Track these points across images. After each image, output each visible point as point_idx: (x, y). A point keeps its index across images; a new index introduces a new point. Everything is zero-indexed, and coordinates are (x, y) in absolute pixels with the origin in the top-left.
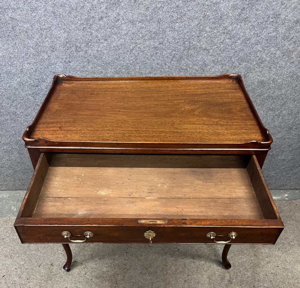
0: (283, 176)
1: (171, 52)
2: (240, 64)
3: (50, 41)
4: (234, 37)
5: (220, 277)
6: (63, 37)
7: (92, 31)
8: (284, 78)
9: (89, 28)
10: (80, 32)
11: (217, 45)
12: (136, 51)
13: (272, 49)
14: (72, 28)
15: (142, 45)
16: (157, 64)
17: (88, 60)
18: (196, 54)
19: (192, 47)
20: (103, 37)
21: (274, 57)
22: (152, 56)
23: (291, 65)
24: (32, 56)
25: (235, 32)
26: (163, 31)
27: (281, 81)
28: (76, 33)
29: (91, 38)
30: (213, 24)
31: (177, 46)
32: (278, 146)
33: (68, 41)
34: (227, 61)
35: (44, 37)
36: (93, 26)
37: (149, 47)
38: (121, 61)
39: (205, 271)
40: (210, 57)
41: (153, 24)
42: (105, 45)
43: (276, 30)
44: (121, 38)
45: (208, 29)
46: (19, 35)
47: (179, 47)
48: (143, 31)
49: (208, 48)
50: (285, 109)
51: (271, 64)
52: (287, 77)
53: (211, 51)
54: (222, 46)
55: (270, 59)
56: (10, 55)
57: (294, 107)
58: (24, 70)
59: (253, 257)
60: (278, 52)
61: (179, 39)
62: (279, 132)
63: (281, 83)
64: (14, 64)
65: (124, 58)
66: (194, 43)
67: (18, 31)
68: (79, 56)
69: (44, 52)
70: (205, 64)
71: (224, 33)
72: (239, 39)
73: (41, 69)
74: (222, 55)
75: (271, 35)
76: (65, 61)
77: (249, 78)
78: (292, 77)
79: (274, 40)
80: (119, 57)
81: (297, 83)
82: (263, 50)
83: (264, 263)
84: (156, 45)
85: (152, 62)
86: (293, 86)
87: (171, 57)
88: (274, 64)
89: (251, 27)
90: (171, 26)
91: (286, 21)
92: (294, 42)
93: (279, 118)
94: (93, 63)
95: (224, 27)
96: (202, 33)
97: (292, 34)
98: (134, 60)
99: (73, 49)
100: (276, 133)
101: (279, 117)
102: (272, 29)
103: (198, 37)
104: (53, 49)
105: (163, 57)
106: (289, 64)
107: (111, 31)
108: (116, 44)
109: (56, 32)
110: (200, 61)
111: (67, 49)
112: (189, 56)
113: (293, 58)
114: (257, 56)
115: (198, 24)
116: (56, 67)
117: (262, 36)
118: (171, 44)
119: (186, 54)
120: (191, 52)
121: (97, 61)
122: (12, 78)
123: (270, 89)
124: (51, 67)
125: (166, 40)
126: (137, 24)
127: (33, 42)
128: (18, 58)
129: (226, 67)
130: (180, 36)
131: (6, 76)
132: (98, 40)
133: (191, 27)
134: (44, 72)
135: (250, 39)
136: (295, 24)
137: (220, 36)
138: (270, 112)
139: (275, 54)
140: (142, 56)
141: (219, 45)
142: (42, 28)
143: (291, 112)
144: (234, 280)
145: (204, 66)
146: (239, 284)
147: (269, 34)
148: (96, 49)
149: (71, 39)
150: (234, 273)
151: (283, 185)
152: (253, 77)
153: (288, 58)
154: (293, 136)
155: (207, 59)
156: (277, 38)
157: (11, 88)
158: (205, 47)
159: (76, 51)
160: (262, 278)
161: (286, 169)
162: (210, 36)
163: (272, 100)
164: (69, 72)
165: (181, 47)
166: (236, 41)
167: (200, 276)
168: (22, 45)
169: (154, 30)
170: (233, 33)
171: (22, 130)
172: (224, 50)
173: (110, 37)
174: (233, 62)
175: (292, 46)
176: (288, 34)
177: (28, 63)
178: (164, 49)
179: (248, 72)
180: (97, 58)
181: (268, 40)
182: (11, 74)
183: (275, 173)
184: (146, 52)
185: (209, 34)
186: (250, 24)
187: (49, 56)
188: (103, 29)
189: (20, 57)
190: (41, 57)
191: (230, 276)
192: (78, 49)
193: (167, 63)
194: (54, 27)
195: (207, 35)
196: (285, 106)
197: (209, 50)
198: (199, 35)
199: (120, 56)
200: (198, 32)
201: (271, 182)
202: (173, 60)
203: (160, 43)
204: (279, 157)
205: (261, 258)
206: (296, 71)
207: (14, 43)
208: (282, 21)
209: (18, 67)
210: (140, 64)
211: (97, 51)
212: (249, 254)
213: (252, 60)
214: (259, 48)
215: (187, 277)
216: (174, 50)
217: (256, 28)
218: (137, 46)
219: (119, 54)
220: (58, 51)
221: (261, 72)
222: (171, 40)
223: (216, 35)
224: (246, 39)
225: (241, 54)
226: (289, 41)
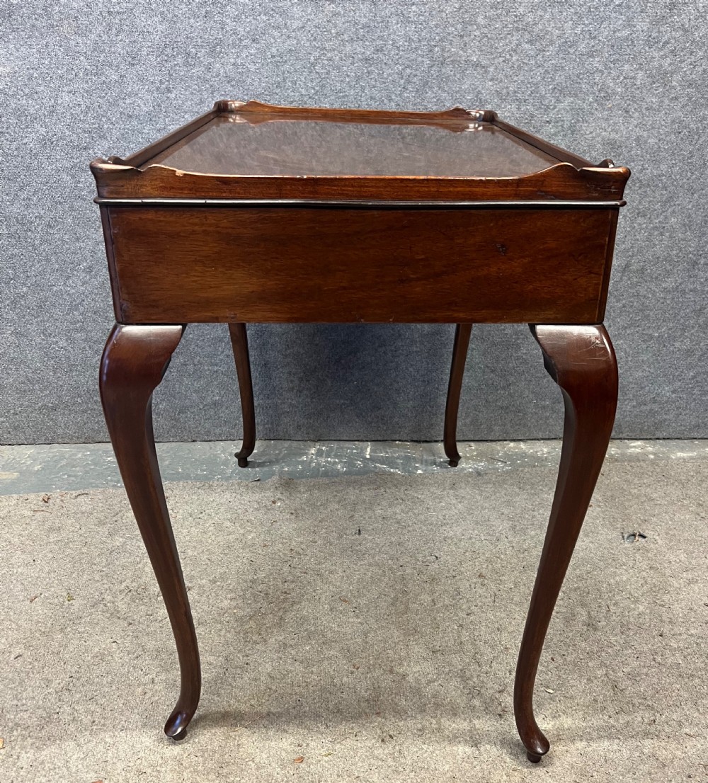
0: (695, 399)
1: (403, 69)
2: (558, 101)
3: (127, 41)
4: (540, 38)
5: (561, 617)
6: (159, 33)
7: (224, 19)
8: (661, 135)
9: (219, 13)
10: (198, 22)
11: (503, 57)
12: (323, 67)
13: (626, 67)
14: (181, 12)
15: (336, 52)
16: (371, 98)
17: (211, 86)
18: (458, 76)
19: (449, 60)
20: (248, 33)
21: (632, 86)
22: (358, 79)
23: (672, 105)
24: (81, 75)
25: (540, 27)
26: (382, 22)
27: (656, 143)
28: (189, 23)
29: (222, 34)
30: (492, 8)
31: (414, 56)
32: (671, 312)
33: (170, 42)
34: (530, 92)
35: (114, 32)
36: (228, 7)
37: (353, 57)
38: (287, 89)
39: (516, 605)
40: (490, 83)
41: (361, 6)
42: (252, 51)
43: (629, 24)
44: (289, 37)
45: (480, 20)
46: (57, 26)
47: (420, 59)
48: (340, 21)
49: (484, 62)
50: (674, 212)
51: (628, 102)
52: (667, 134)
53: (491, 69)
54: (514, 58)
55: (624, 89)
56: (31, 71)
57: (693, 206)
58: (58, 107)
59: (648, 571)
60: (640, 74)
61: (420, 41)
62: (668, 273)
63: (656, 146)
64: (36, 93)
65: (296, 84)
66: (453, 50)
67: (56, 17)
68: (192, 77)
69: (110, 65)
70: (481, 100)
71: (517, 29)
72: (551, 43)
73: (99, 106)
74: (515, 78)
75: (620, 35)
76: (158, 89)
77: (582, 135)
78: (680, 133)
79: (628, 46)
80: (284, 80)
81: (691, 148)
82: (606, 69)
83: (680, 584)
84: (368, 53)
85: (360, 94)
86: (683, 155)
87: (402, 82)
88: (635, 102)
89: (575, 18)
90: (402, 12)
91: (649, 4)
92: (672, 52)
93: (662, 235)
94: (223, 93)
95: (516, 16)
96: (470, 28)
97: (664, 33)
98: (317, 88)
99: (179, 60)
100: (660, 275)
101: (661, 232)
102: (621, 22)
103: (462, 36)
104: (133, 59)
105: (384, 83)
106: (667, 102)
107: (268, 20)
108: (278, 50)
109: (142, 21)
110: (469, 93)
111: (166, 61)
112: (442, 80)
113: (674, 87)
114: (595, 83)
115: (460, 8)
116: (134, 102)
117: (601, 38)
118: (403, 51)
119: (435, 76)
120: (448, 70)
121: (231, 89)
122: (27, 127)
123: (633, 161)
124: (125, 103)
125: (391, 42)
126: (327, 5)
127: (89, 42)
128: (49, 78)
129: (528, 107)
130: (420, 35)
131: (13, 121)
132: (238, 40)
133: (444, 15)
134: (107, 113)
135: (574, 44)
136: (668, 11)
137: (509, 36)
138: (640, 220)
139: (634, 78)
140: (337, 79)
141: (508, 57)
142: (112, 10)
143: (690, 221)
144: (603, 623)
145: (477, 103)
146: (617, 631)
147: (615, 32)
148: (232, 60)
149: (176, 38)
150: (600, 607)
151: (699, 426)
152: (591, 133)
153: (664, 88)
154: (701, 283)
155: (483, 89)
156: (633, 42)
157: (22, 151)
158: (477, 60)
159: (186, 64)
160: (681, 615)
161: (699, 379)
162: (487, 36)
163: (640, 188)
164: (164, 116)
165: (423, 59)
166: (545, 48)
167: (503, 615)
168: (62, 50)
169: (364, 20)
170: (536, 30)
171: (33, 265)
172: (520, 68)
173: (264, 34)
174: (542, 97)
175: (669, 60)
176: (657, 34)
177: (70, 92)
178: (385, 63)
179: (578, 120)
180: (234, 83)
181: (615, 47)
182: (27, 116)
183: (673, 392)
184: (345, 68)
185: (486, 30)
186: (572, 10)
187: (121, 76)
188: (250, 16)
189: (54, 77)
190: (104, 79)
191: (589, 613)
192: (190, 60)
193: (393, 97)
194: (141, 9)
195: (481, 34)
196: (672, 204)
197: (487, 67)
198: (462, 34)
199: (287, 77)
200: (459, 26)
201: (665, 417)
202: (407, 89)
203: (378, 50)
204: (677, 344)
205: (668, 572)
206: (685, 119)
207: (45, 43)
208: (640, 3)
209: (44, 101)
210: (333, 98)
211: (234, 64)
212: (635, 564)
213: (584, 93)
214: (597, 65)
215: (466, 616)
216: (408, 66)
217: (585, 19)
218: (326, 54)
219: (284, 73)
220: (144, 64)
221: (607, 119)
222: (401, 43)
223: (500, 35)
224: (566, 42)
225: (559, 78)
226: (661, 49)
